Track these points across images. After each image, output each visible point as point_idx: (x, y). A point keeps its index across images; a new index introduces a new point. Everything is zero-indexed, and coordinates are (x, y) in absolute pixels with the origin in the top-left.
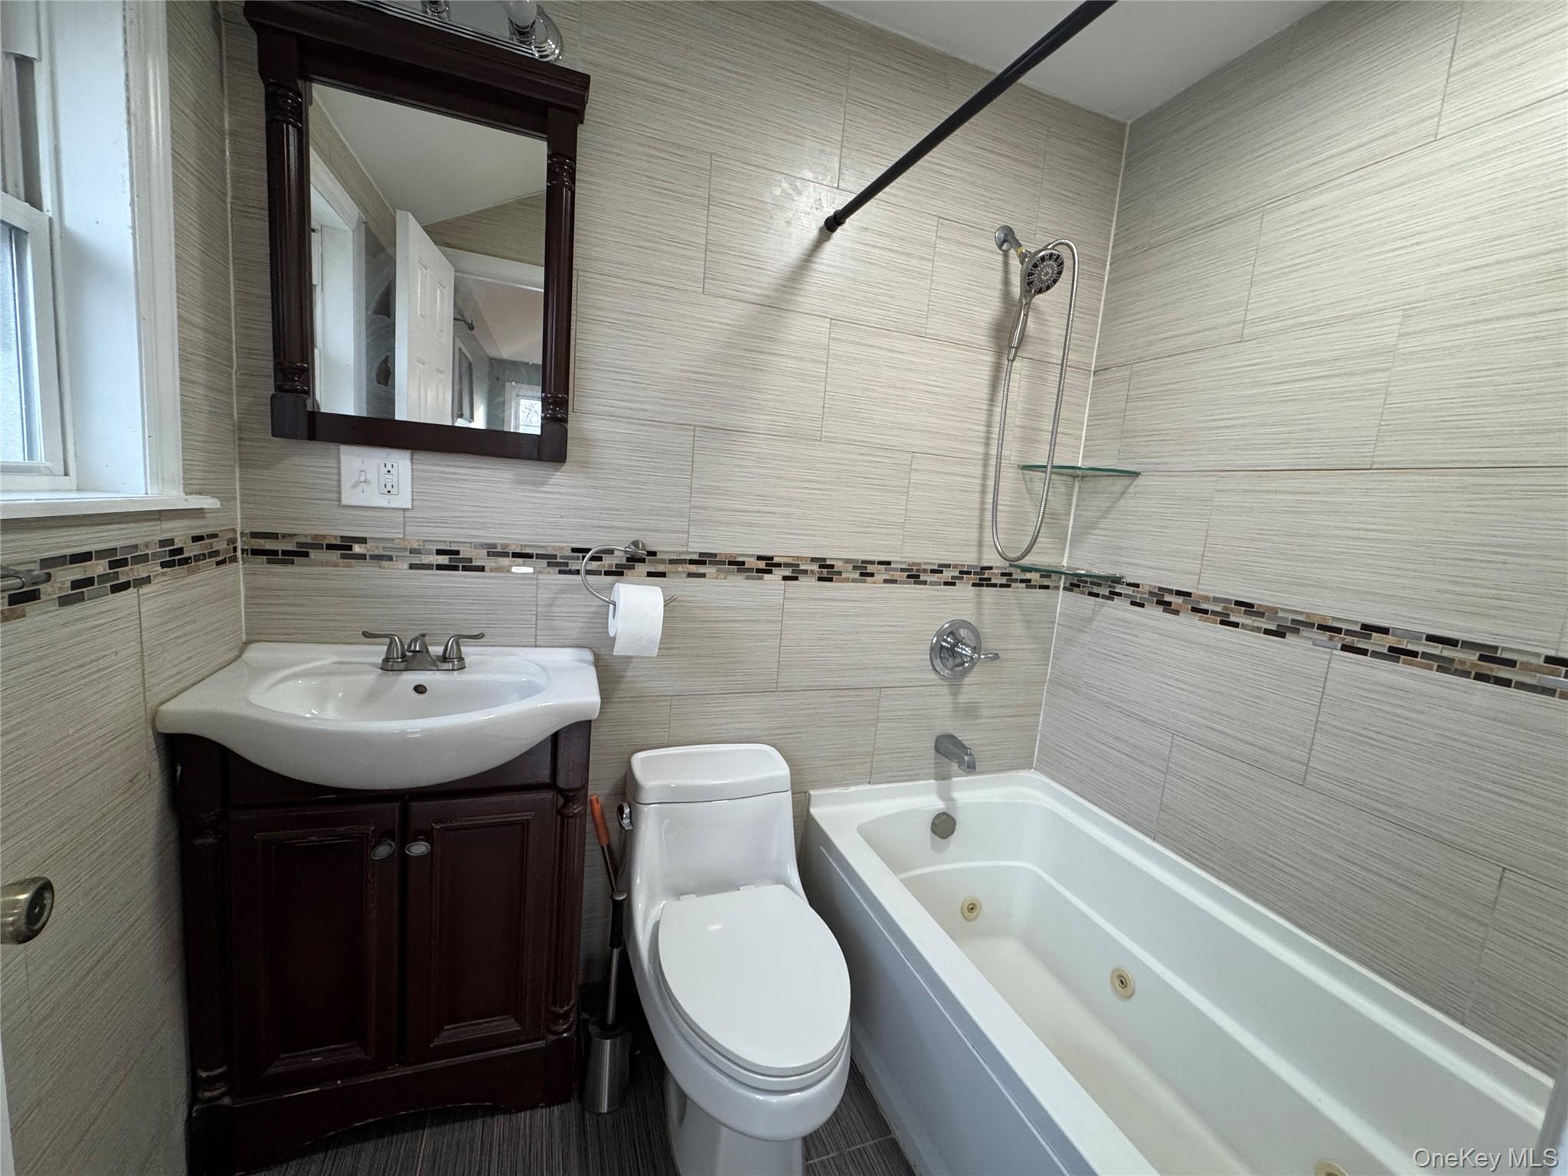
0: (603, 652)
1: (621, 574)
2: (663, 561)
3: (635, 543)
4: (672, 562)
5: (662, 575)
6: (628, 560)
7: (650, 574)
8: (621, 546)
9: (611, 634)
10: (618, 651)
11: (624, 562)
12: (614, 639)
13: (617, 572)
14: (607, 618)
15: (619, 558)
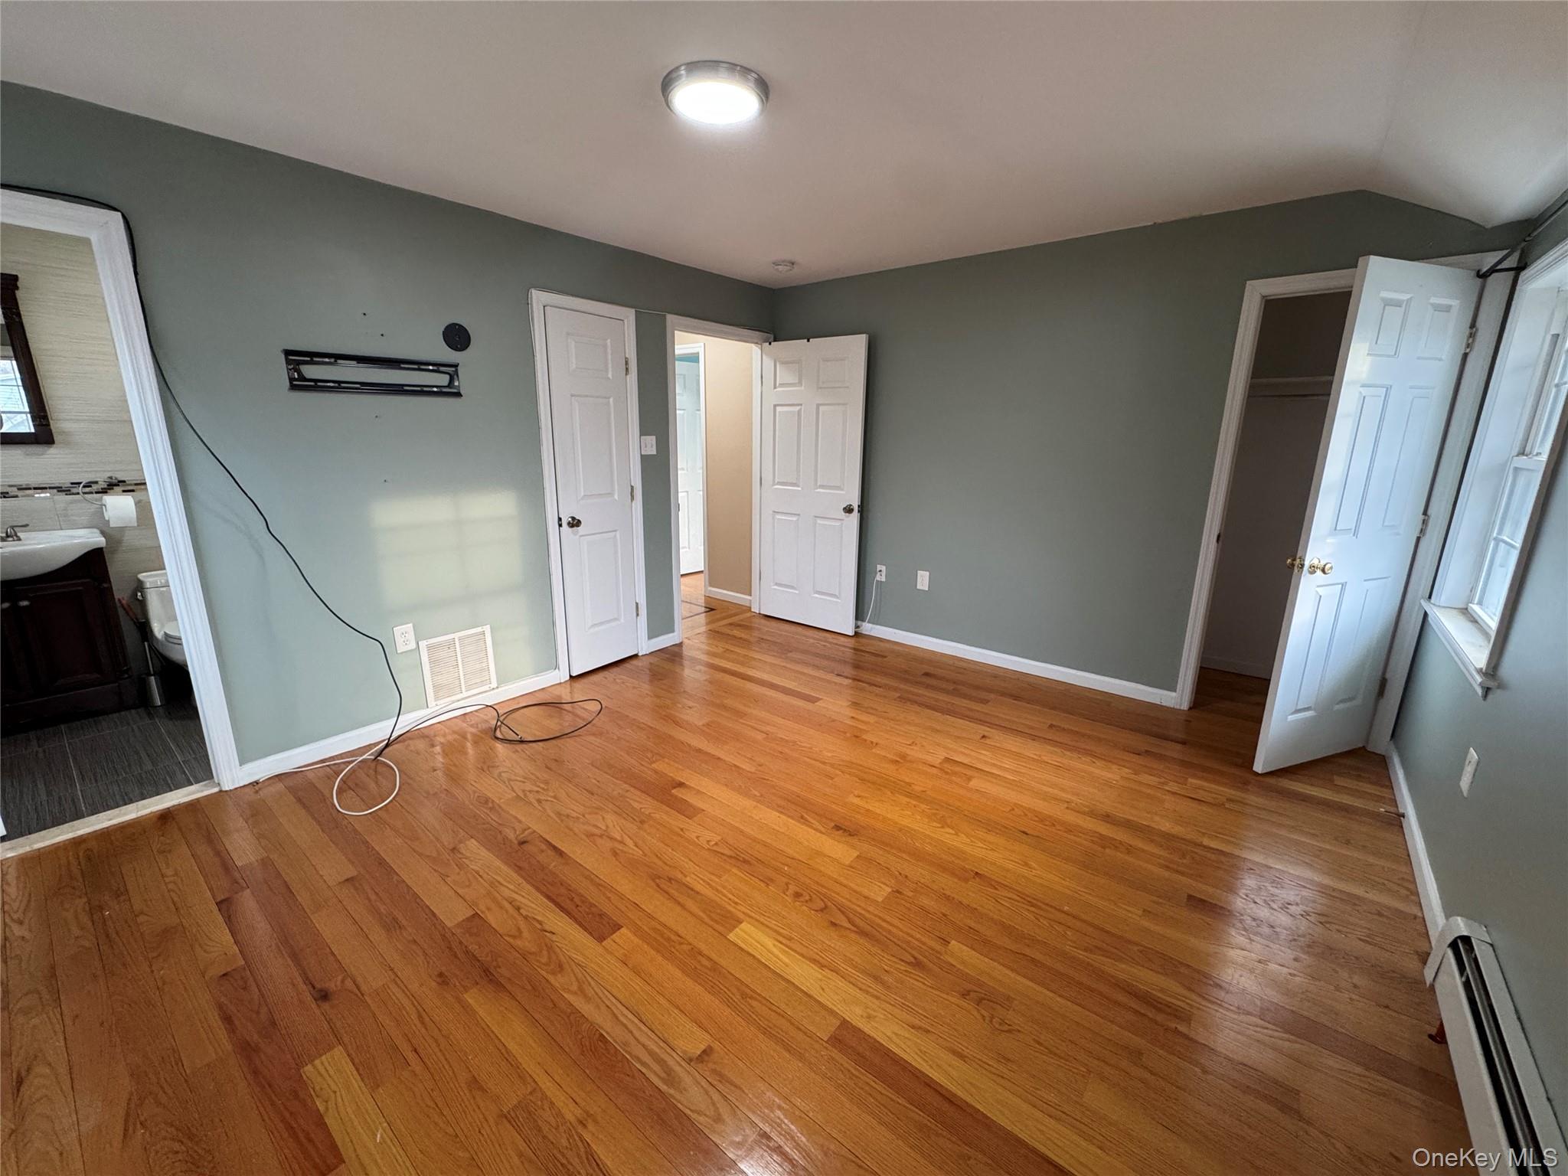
0: (105, 529)
1: (106, 492)
2: (131, 485)
3: (111, 478)
4: (136, 484)
5: (133, 491)
6: (108, 485)
7: (124, 491)
8: (102, 478)
9: (107, 518)
10: (112, 525)
11: (106, 486)
12: (109, 521)
13: (104, 491)
14: (103, 514)
15: (102, 485)
